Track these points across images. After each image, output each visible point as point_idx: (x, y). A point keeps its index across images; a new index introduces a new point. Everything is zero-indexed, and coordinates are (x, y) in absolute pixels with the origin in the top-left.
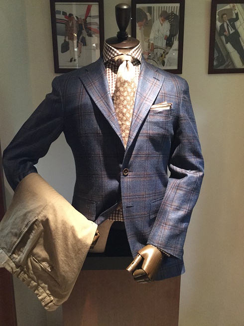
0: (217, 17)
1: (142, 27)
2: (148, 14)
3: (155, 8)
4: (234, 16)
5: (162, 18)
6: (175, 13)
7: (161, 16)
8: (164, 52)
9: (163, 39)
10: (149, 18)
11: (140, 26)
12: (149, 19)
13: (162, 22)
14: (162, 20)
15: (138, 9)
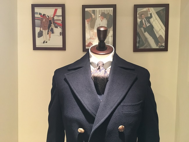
0: (138, 16)
1: (89, 22)
2: (93, 14)
3: (97, 11)
4: (149, 16)
11: (88, 22)
15: (86, 11)
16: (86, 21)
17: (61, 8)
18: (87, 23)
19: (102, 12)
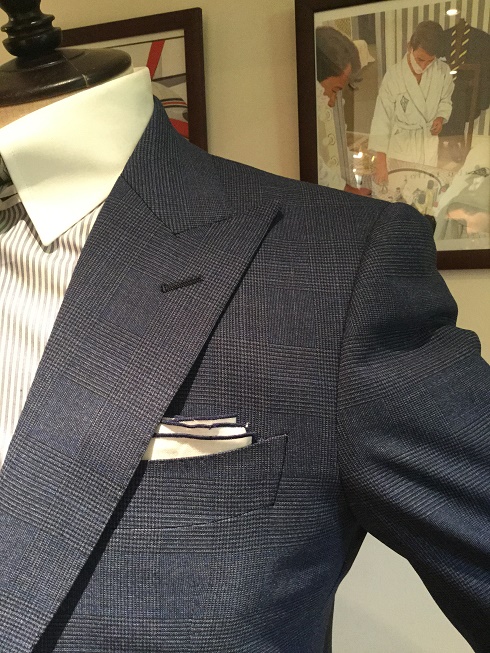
1: (340, 94)
2: (360, 44)
3: (389, 19)
5: (420, 52)
6: (474, 24)
7: (414, 44)
8: (430, 185)
9: (427, 131)
10: (365, 58)
11: (331, 93)
12: (364, 63)
13: (417, 68)
14: (420, 60)
15: (319, 29)
16: (319, 88)
17: (181, 33)
18: (327, 99)
19: (421, 19)
